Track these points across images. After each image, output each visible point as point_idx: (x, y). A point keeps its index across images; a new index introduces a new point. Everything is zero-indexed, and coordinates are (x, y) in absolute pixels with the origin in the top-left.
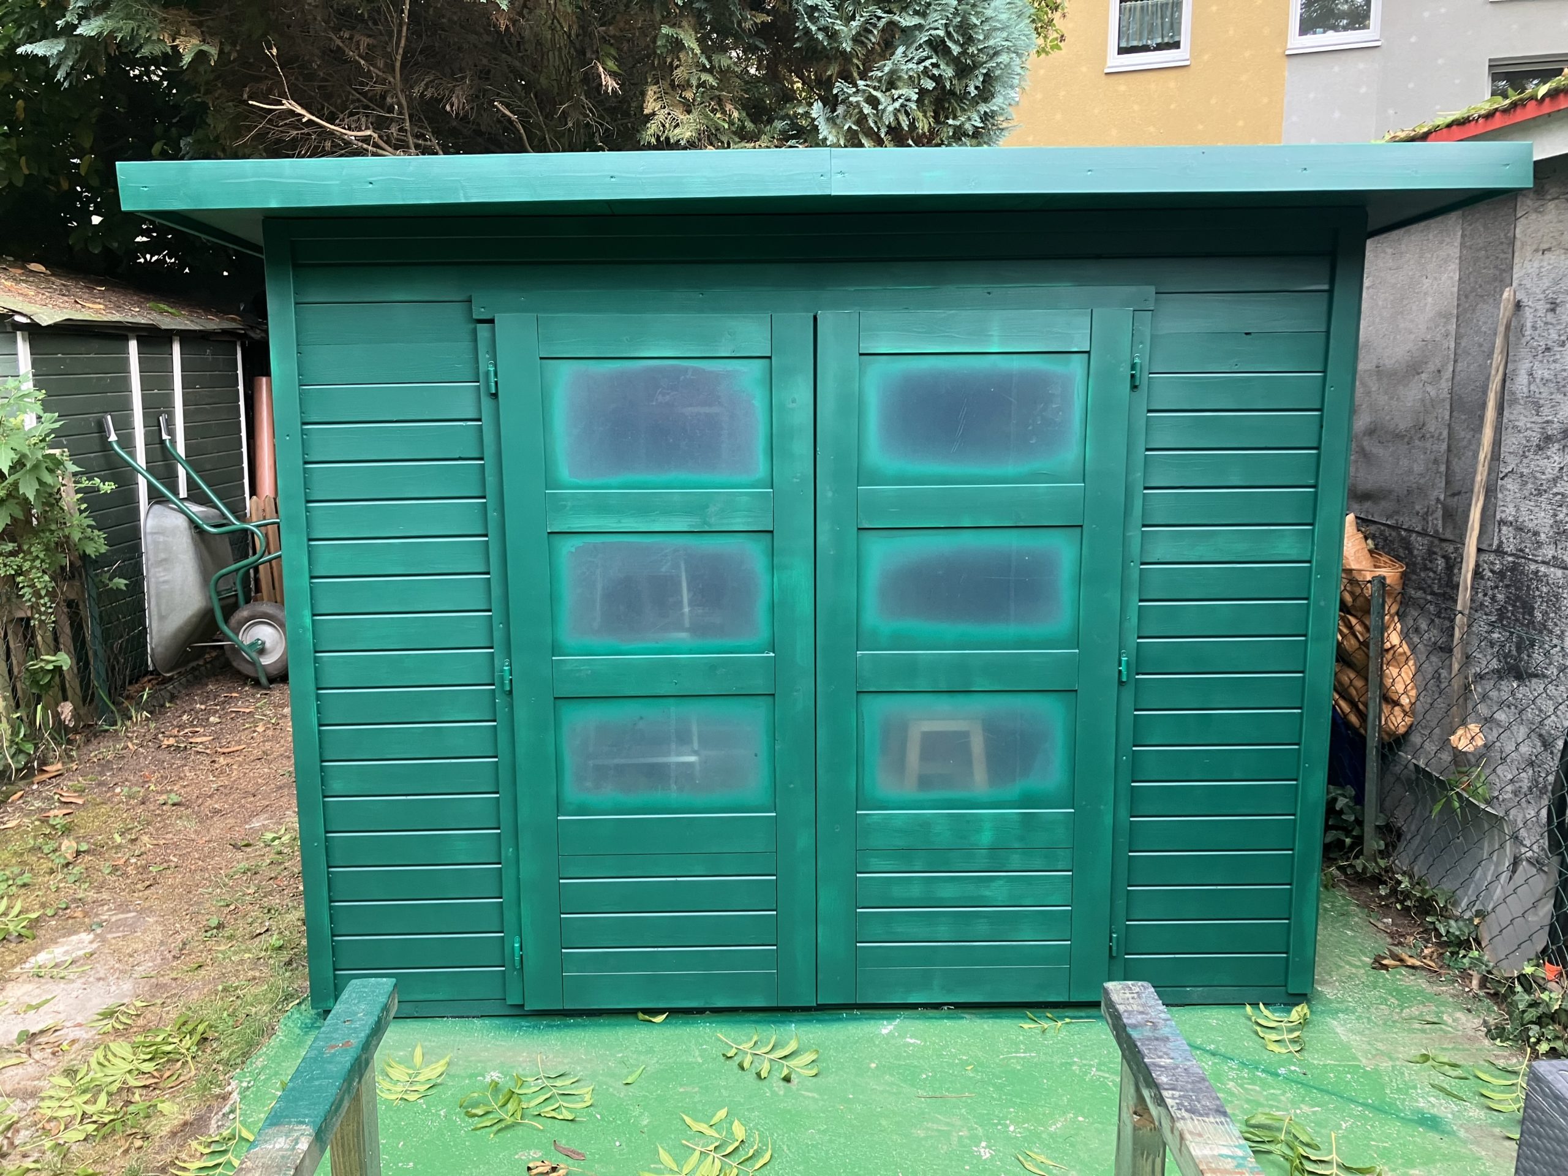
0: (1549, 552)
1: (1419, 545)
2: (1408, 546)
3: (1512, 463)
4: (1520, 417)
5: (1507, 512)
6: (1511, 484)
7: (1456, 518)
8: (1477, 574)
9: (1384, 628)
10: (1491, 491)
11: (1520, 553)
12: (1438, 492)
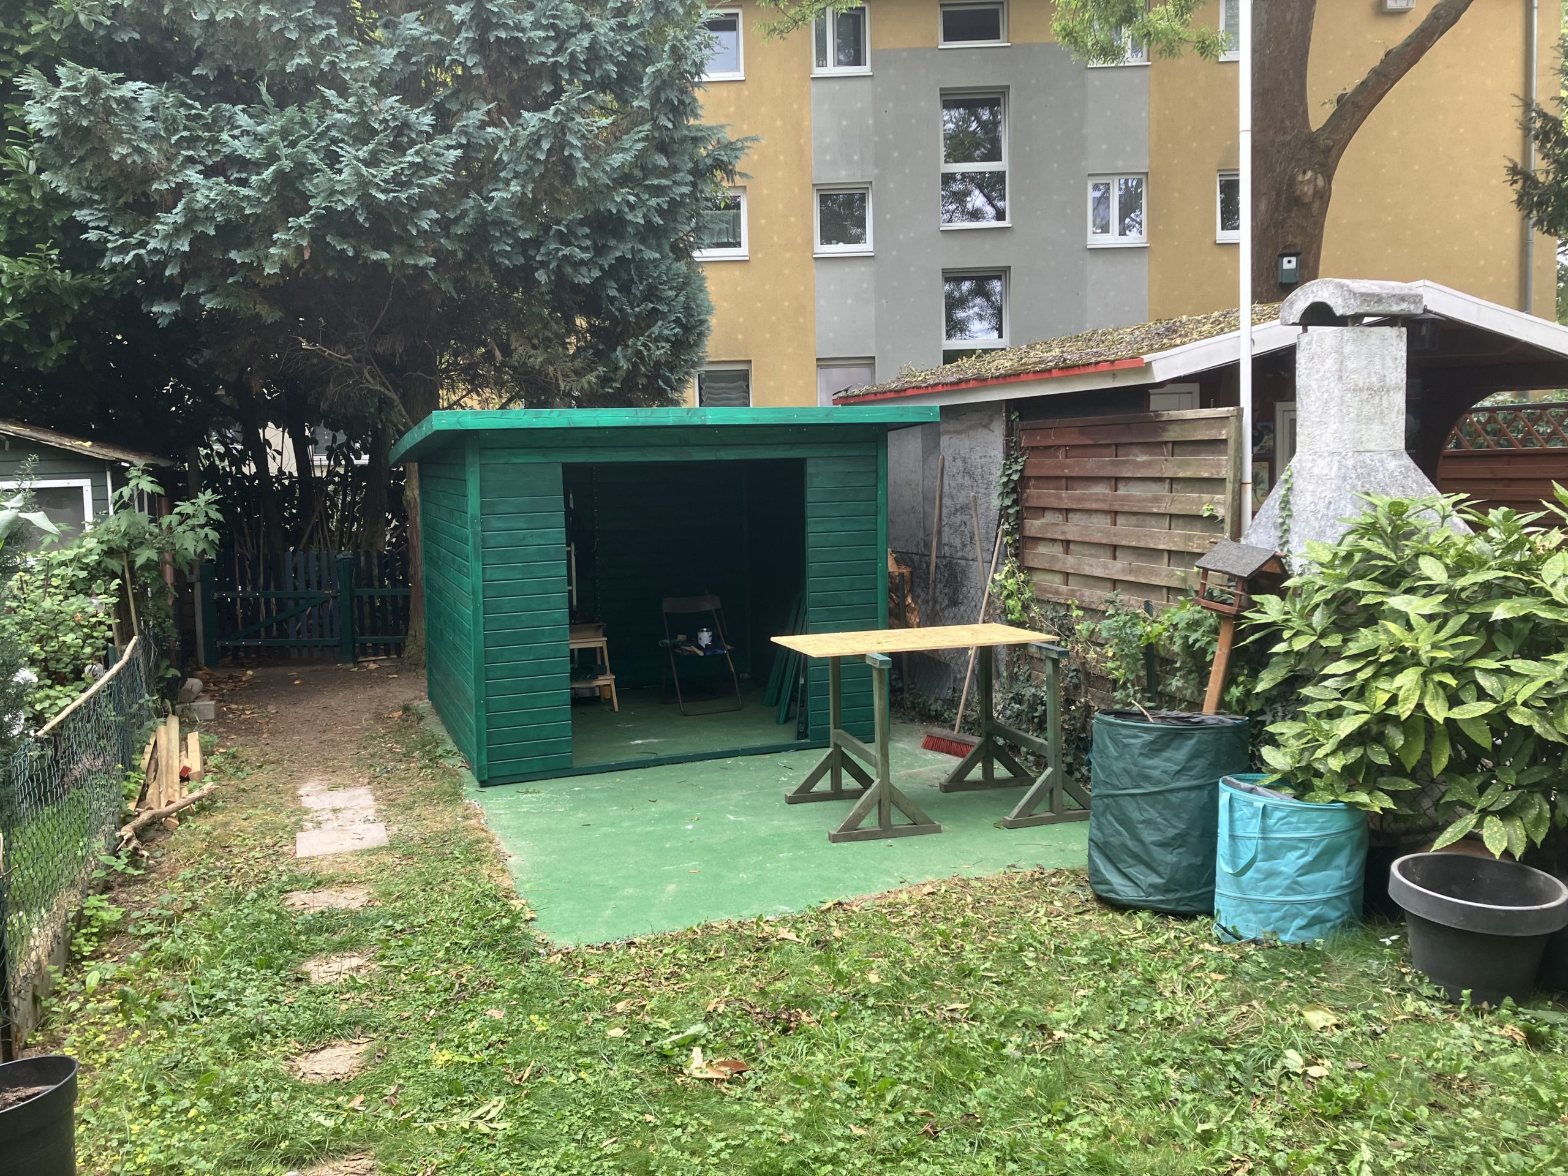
0: (960, 554)
1: (916, 558)
2: (912, 561)
3: (945, 520)
4: (947, 501)
5: (945, 540)
6: (946, 529)
7: (927, 545)
8: (937, 567)
9: (905, 597)
10: (939, 533)
11: (951, 557)
12: (921, 535)
